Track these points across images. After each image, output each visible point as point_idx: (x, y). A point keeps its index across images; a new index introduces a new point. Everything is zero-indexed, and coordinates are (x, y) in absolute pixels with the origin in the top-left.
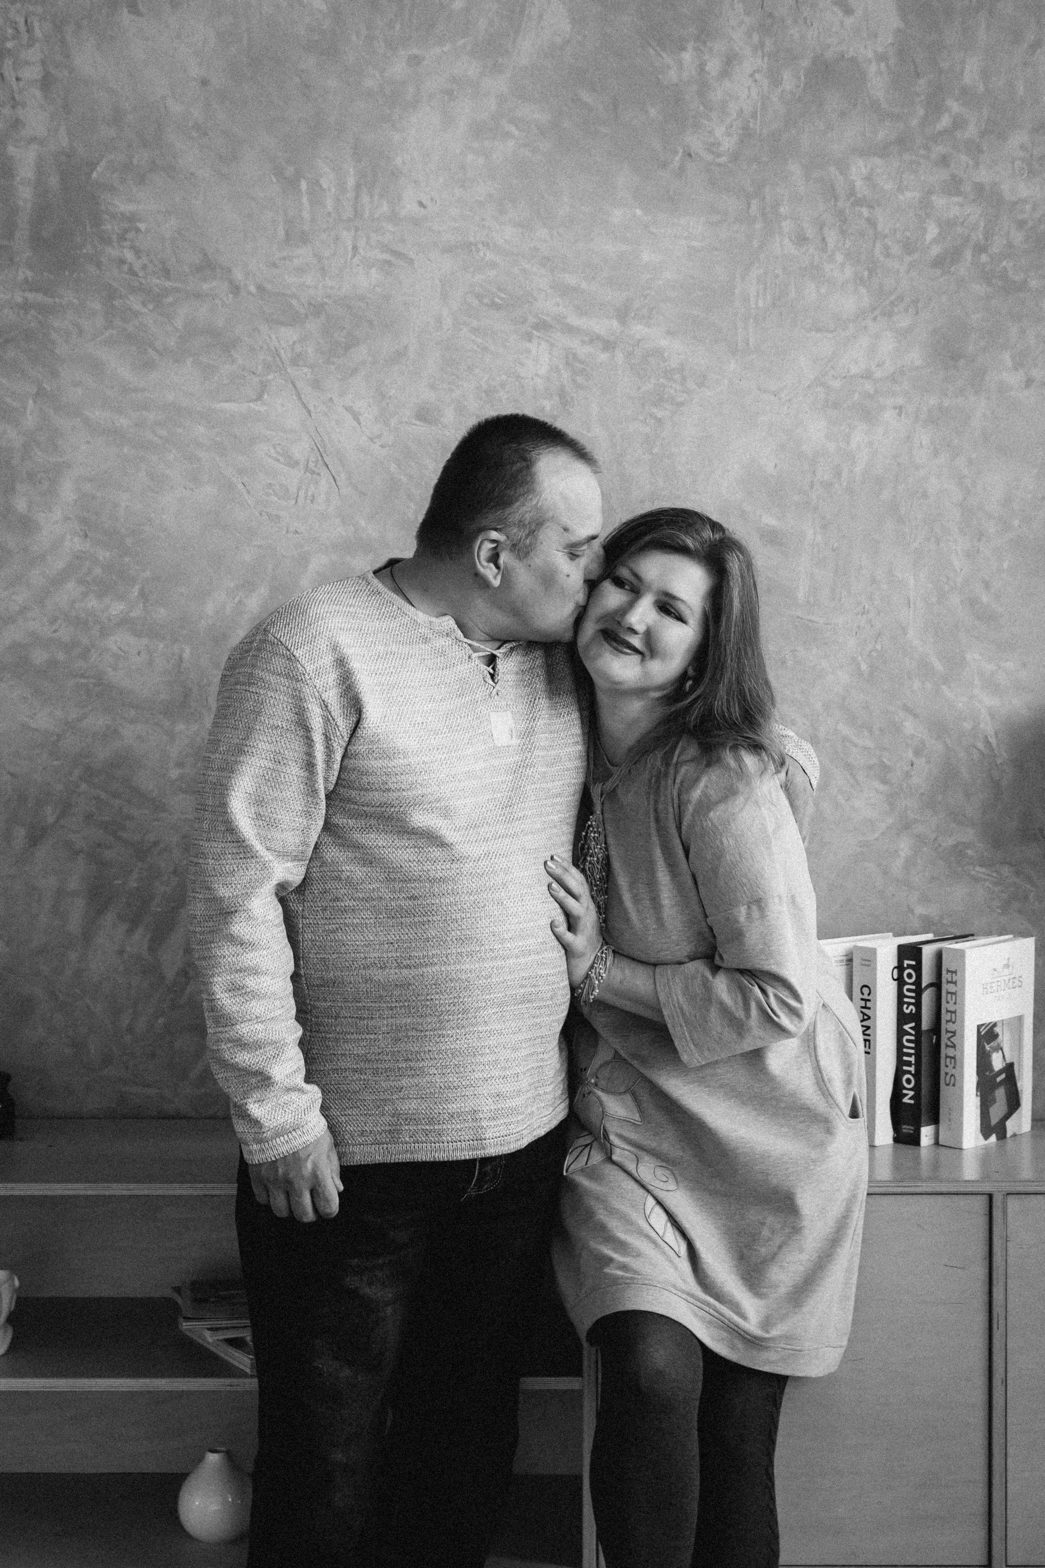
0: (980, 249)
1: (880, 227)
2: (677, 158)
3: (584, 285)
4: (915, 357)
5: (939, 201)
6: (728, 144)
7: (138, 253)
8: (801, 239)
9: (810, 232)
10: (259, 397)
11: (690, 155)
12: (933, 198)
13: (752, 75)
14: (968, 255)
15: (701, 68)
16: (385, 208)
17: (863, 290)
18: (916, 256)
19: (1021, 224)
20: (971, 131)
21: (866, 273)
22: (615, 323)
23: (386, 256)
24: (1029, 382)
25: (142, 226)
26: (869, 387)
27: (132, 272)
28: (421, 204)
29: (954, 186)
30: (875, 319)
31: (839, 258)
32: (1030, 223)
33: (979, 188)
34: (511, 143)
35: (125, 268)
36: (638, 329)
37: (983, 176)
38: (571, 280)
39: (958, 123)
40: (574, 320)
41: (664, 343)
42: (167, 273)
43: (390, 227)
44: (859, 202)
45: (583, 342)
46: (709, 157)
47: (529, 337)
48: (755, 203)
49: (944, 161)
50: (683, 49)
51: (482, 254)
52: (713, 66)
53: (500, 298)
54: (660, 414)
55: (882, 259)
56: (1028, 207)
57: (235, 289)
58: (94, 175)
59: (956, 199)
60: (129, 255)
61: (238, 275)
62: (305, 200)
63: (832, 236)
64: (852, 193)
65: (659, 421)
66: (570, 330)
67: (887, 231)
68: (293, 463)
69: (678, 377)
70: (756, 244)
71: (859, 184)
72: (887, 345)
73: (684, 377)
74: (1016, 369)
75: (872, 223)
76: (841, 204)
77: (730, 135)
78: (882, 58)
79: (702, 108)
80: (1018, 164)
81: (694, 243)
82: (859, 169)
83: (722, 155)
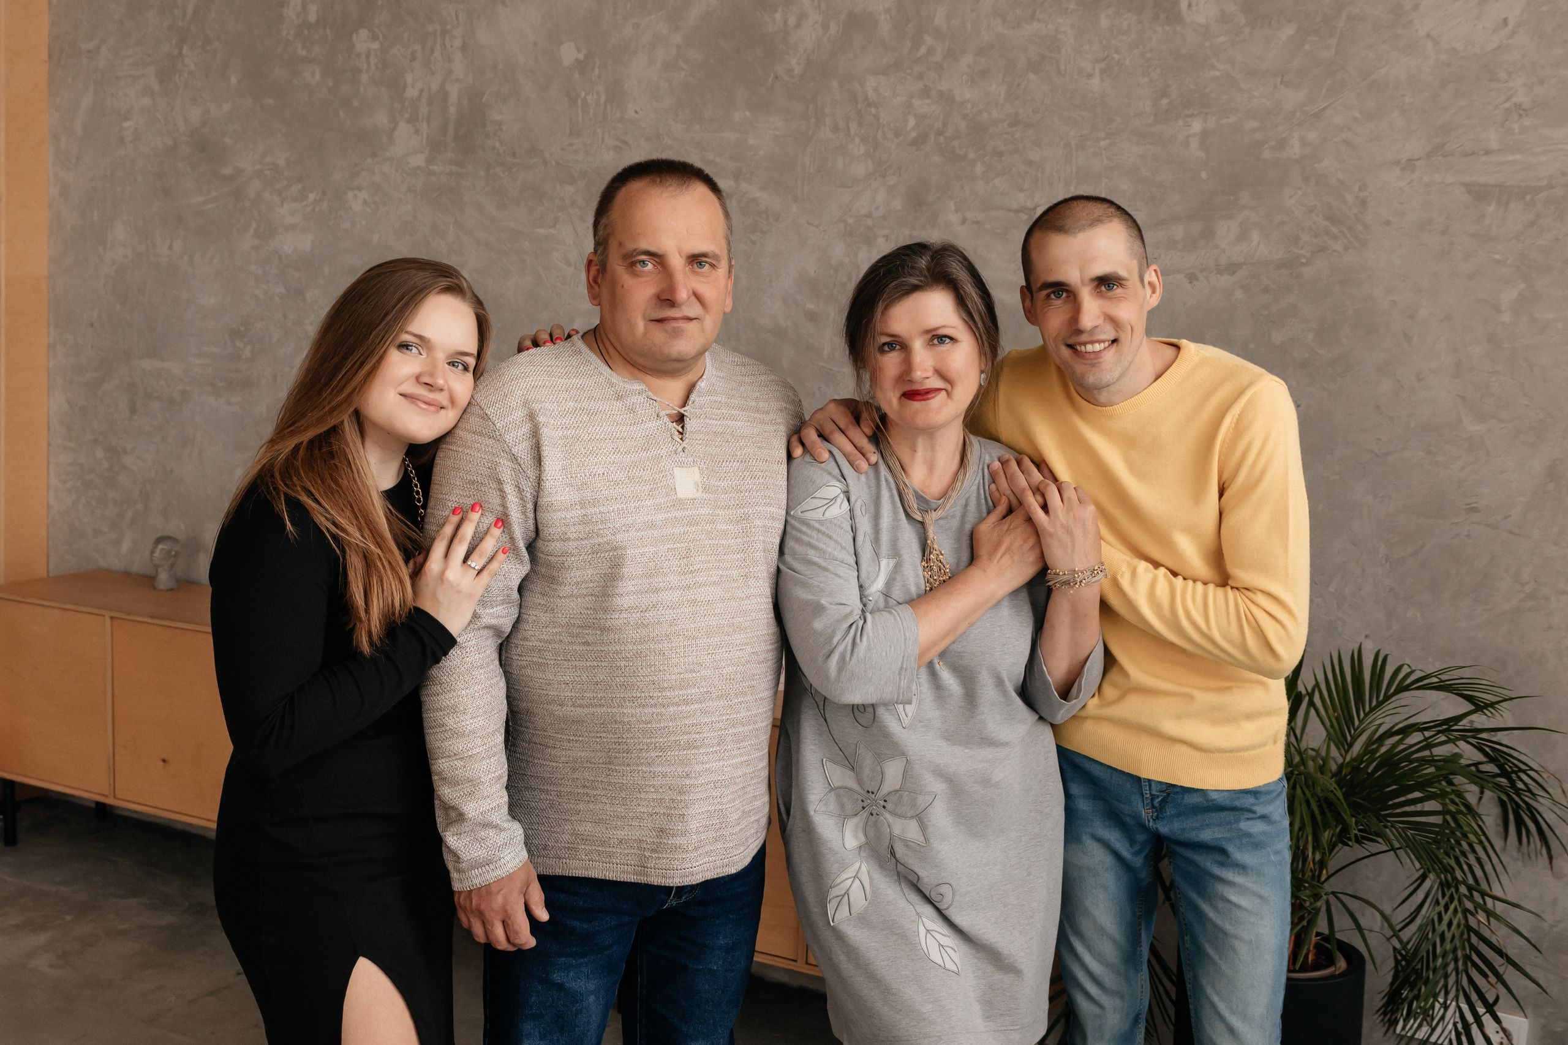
0: (940, 133)
1: (881, 121)
2: (770, 79)
3: (718, 159)
4: (897, 203)
5: (916, 102)
6: (798, 70)
7: (501, 143)
8: (836, 129)
9: (841, 124)
10: (554, 226)
11: (777, 77)
12: (914, 100)
13: (813, 26)
14: (932, 137)
15: (785, 23)
16: (618, 115)
17: (870, 161)
18: (901, 138)
19: (965, 116)
20: (938, 57)
21: (872, 150)
23: (618, 143)
24: (964, 221)
25: (504, 128)
26: (870, 222)
27: (499, 154)
28: (636, 112)
29: (925, 93)
30: (875, 180)
31: (857, 140)
32: (971, 116)
33: (941, 94)
34: (683, 74)
35: (496, 151)
36: (744, 186)
37: (944, 85)
39: (931, 51)
41: (758, 194)
42: (514, 155)
43: (620, 126)
44: (870, 105)
46: (787, 78)
48: (811, 106)
49: (921, 76)
50: (776, 11)
52: (792, 21)
54: (754, 238)
55: (881, 140)
56: (969, 106)
57: (545, 163)
58: (484, 99)
59: (928, 101)
60: (497, 144)
61: (547, 156)
62: (580, 111)
63: (853, 126)
64: (866, 98)
65: (754, 243)
67: (885, 123)
68: (568, 264)
69: (764, 216)
70: (810, 132)
71: (871, 93)
72: (882, 196)
73: (768, 216)
74: (956, 211)
75: (877, 117)
76: (859, 106)
77: (799, 64)
78: (888, 11)
79: (784, 48)
80: (965, 77)
81: (777, 132)
82: (871, 82)
83: (794, 77)
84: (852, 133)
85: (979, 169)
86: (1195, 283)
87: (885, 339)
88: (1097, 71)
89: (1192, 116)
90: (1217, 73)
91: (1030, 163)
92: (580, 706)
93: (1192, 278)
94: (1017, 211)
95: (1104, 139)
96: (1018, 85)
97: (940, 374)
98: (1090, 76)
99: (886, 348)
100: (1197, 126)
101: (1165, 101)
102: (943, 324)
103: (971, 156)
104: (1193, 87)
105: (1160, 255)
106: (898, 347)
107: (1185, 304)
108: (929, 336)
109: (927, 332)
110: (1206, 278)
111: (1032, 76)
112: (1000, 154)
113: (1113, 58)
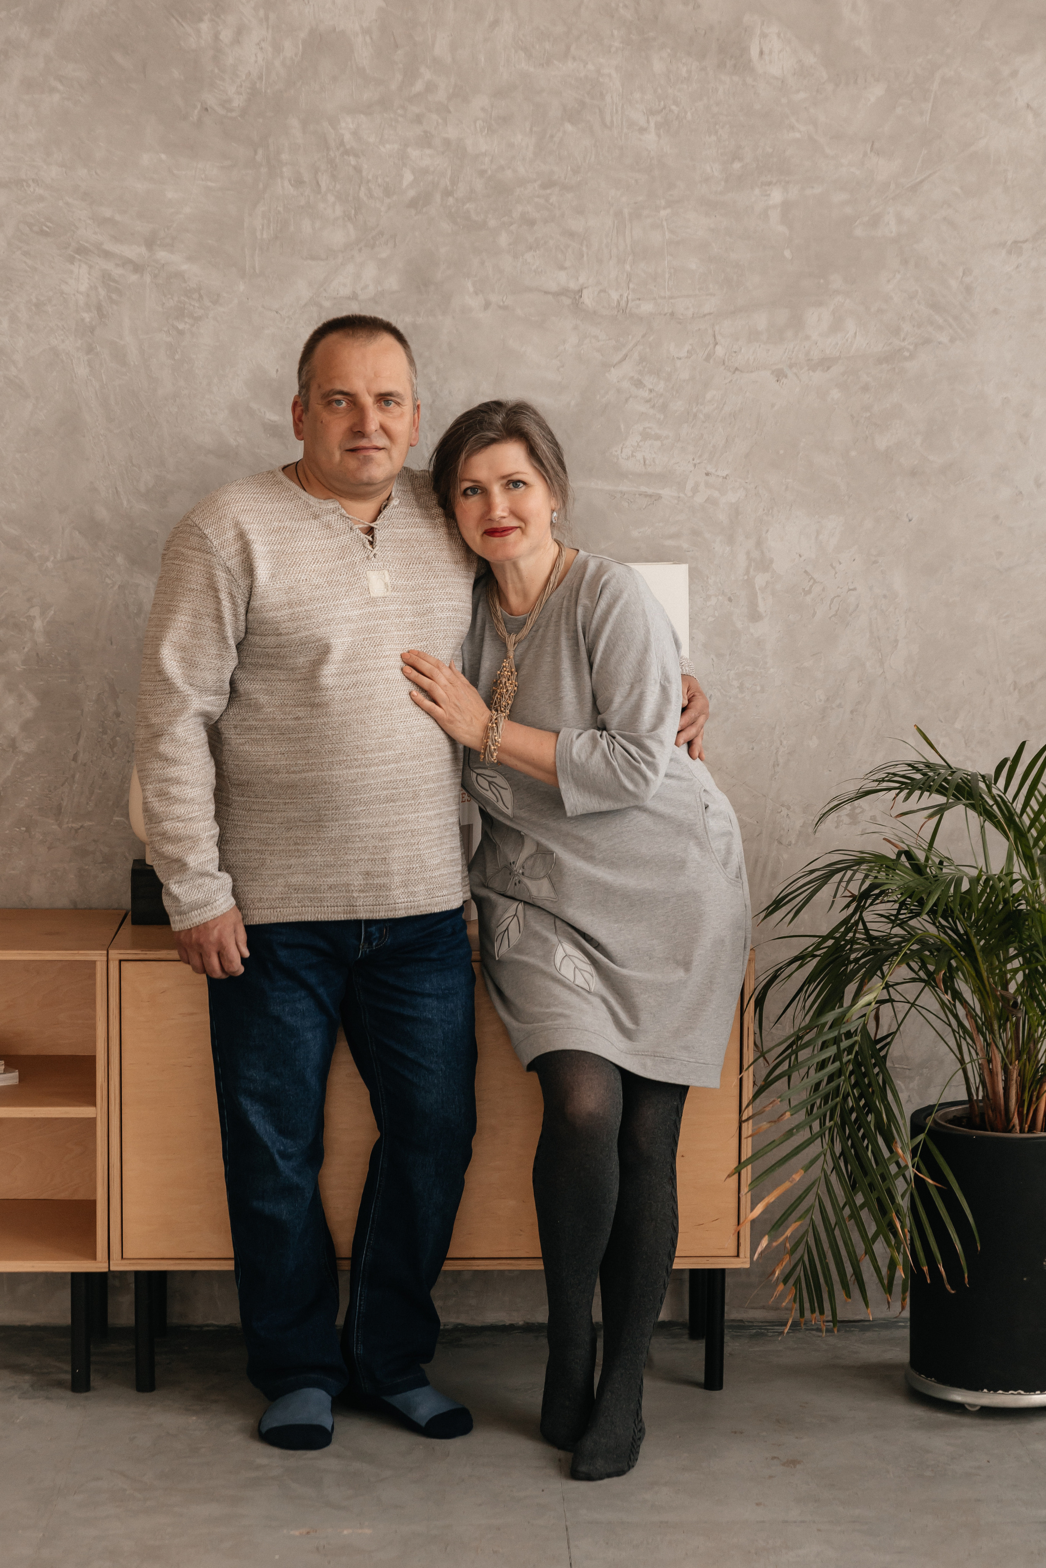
0: (448, 193)
1: (364, 173)
2: (196, 112)
3: (118, 217)
4: (392, 282)
5: (414, 153)
6: (238, 102)
8: (298, 182)
9: (306, 177)
11: (206, 110)
12: (409, 150)
13: (258, 44)
14: (438, 197)
15: (216, 37)
17: (350, 226)
18: (395, 198)
19: (482, 173)
20: (441, 95)
21: (353, 212)
22: (143, 250)
24: (487, 305)
26: (355, 306)
29: (426, 141)
30: (360, 250)
31: (331, 198)
32: (490, 173)
33: (447, 142)
34: (56, 97)
36: (162, 255)
37: (452, 133)
38: (107, 212)
39: (430, 87)
40: (109, 246)
41: (185, 267)
44: (347, 152)
45: (117, 265)
46: (222, 112)
47: (71, 260)
48: (260, 152)
49: (418, 119)
50: (201, 20)
51: (32, 189)
52: (226, 35)
53: (48, 227)
54: (181, 326)
55: (365, 199)
56: (487, 160)
59: (428, 151)
63: (324, 181)
64: (342, 143)
65: (181, 333)
66: (107, 255)
67: (370, 177)
69: (196, 296)
70: (261, 186)
71: (347, 137)
72: (370, 272)
73: (201, 296)
74: (476, 294)
75: (358, 170)
76: (331, 153)
77: (240, 93)
78: (367, 31)
79: (216, 71)
80: (479, 123)
81: (209, 184)
82: (347, 124)
83: (232, 110)
84: (323, 185)
85: (504, 240)
86: (784, 380)
87: (468, 484)
88: (652, 125)
89: (770, 184)
90: (798, 135)
91: (572, 235)
92: (293, 772)
93: (779, 375)
94: (557, 294)
95: (665, 208)
96: (552, 136)
97: (515, 514)
98: (642, 130)
99: (469, 492)
100: (777, 196)
101: (737, 165)
103: (492, 223)
104: (770, 150)
105: (741, 348)
106: (479, 491)
107: (773, 406)
108: (505, 481)
109: (503, 478)
110: (796, 374)
111: (569, 127)
112: (532, 223)
113: (671, 111)
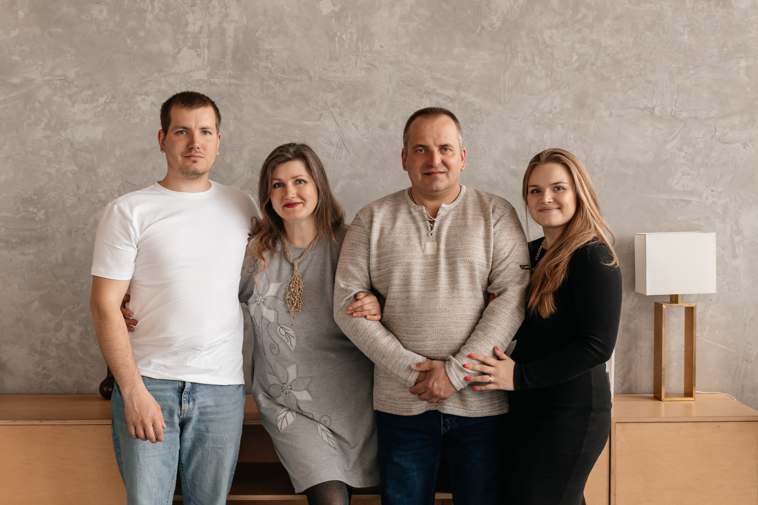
0: (593, 64)
1: (555, 56)
2: (479, 29)
3: (443, 77)
4: (568, 105)
5: (577, 46)
6: (497, 24)
7: (273, 64)
8: (525, 60)
9: (529, 58)
10: (319, 119)
11: (483, 28)
12: (575, 45)
14: (588, 66)
16: (368, 48)
17: (548, 80)
18: (569, 67)
19: (608, 55)
20: (590, 20)
21: (550, 73)
22: (455, 92)
23: (368, 66)
24: (611, 115)
25: (275, 54)
26: (551, 116)
27: (271, 72)
28: (381, 46)
29: (583, 40)
30: (553, 91)
31: (540, 67)
32: (612, 55)
33: (592, 41)
34: (416, 24)
35: (268, 70)
36: (463, 94)
37: (594, 37)
38: (438, 75)
39: (585, 16)
40: (439, 91)
41: (473, 99)
42: (284, 72)
43: (369, 55)
44: (547, 46)
45: (443, 99)
46: (490, 29)
47: (422, 97)
48: (508, 46)
49: (579, 31)
51: (404, 65)
53: (411, 82)
54: (472, 126)
55: (555, 67)
56: (611, 49)
57: (310, 79)
58: (257, 35)
59: (584, 45)
60: (270, 65)
61: (312, 73)
62: (337, 45)
63: (537, 60)
64: (545, 42)
66: (438, 94)
67: (558, 58)
68: (332, 145)
69: (478, 112)
70: (508, 62)
71: (547, 39)
72: (558, 100)
73: (481, 113)
74: (606, 110)
75: (552, 54)
76: (540, 47)
77: (498, 21)
79: (488, 10)
80: (607, 32)
81: (485, 61)
82: (547, 33)
83: (495, 28)
84: (536, 63)
85: (618, 85)
86: (747, 147)
87: (276, 182)
88: (686, 32)
89: (740, 58)
90: (753, 35)
91: (649, 82)
93: (745, 145)
94: (643, 109)
95: (692, 69)
96: (640, 38)
97: (299, 196)
98: (682, 34)
99: (277, 186)
100: (743, 63)
101: (725, 49)
102: (299, 175)
103: (613, 77)
104: (740, 42)
105: (727, 133)
106: (282, 185)
107: (742, 159)
108: (294, 180)
109: (294, 178)
110: (752, 145)
111: (648, 33)
112: (631, 77)
113: (695, 25)
